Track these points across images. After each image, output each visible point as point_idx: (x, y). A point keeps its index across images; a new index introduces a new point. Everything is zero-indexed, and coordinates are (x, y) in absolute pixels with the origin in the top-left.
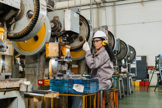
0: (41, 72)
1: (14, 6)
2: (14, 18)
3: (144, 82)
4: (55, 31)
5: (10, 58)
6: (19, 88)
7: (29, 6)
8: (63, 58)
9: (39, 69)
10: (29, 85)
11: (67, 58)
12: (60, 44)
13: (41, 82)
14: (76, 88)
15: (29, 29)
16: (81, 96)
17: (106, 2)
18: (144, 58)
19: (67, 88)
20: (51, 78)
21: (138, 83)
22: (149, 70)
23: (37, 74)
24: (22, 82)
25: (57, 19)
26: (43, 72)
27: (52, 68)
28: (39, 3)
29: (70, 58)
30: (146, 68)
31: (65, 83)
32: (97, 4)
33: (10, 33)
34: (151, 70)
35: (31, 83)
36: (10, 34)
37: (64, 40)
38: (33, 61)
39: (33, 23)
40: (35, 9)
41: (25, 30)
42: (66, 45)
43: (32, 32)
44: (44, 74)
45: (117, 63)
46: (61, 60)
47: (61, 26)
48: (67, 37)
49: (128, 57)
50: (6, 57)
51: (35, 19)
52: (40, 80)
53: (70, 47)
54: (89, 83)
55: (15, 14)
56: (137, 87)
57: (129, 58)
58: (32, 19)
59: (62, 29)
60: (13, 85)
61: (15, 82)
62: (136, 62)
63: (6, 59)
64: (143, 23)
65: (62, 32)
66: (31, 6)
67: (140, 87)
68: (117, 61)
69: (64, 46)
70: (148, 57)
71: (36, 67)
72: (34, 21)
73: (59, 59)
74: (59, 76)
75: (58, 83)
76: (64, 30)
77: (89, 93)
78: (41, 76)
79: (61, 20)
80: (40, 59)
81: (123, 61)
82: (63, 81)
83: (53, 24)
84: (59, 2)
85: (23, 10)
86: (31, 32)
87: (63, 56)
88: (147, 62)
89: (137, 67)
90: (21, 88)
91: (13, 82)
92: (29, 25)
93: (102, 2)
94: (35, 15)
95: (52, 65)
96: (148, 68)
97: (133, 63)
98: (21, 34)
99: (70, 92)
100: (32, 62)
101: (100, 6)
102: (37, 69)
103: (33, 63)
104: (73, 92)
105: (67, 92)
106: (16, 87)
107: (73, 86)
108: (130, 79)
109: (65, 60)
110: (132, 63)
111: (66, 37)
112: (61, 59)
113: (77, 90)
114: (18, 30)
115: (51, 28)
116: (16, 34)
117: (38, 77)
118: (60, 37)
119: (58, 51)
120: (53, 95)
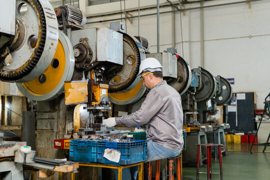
0: (60, 127)
1: (4, 32)
2: (7, 48)
3: (249, 136)
4: (81, 62)
5: (21, 101)
6: (14, 157)
7: (31, 29)
8: (96, 105)
9: (58, 122)
10: (29, 153)
11: (101, 104)
12: (91, 83)
13: (58, 144)
14: (109, 155)
15: (31, 65)
16: (116, 168)
17: (188, 3)
18: (251, 96)
19: (95, 154)
20: (76, 136)
21: (238, 138)
22: (257, 116)
23: (55, 130)
24: (19, 148)
25: (85, 42)
26: (63, 126)
27: (80, 120)
28: (45, 24)
29: (107, 104)
30: (253, 113)
31: (93, 148)
32: (171, 5)
33: (4, 69)
34: (260, 117)
35: (32, 149)
36: (3, 71)
37: (98, 75)
38: (49, 109)
39: (37, 55)
40: (39, 33)
41: (24, 67)
42: (100, 84)
43: (35, 70)
44: (65, 130)
45: (196, 107)
46: (92, 108)
47: (91, 54)
48: (102, 70)
49: (218, 96)
50: (13, 98)
51: (40, 48)
52: (57, 141)
53: (107, 86)
54: (128, 148)
55: (9, 42)
56: (237, 144)
57: (221, 98)
58: (35, 49)
59: (94, 59)
60: (4, 152)
61: (7, 148)
62: (236, 102)
63: (14, 102)
64: (250, 37)
65: (93, 63)
66: (34, 29)
67: (241, 145)
68: (196, 104)
69: (97, 85)
70: (257, 93)
71: (54, 119)
72: (38, 52)
73: (90, 106)
74: (89, 133)
75: (82, 147)
76: (96, 61)
77: (129, 164)
78: (61, 133)
79: (91, 45)
80: (59, 106)
81: (209, 104)
82: (90, 144)
83: (77, 50)
84: (111, 2)
85: (22, 35)
86: (33, 70)
87: (96, 101)
88: (255, 103)
89: (238, 110)
90: (16, 158)
91: (3, 149)
92: (30, 59)
93: (181, 3)
94: (40, 42)
95: (80, 114)
96: (256, 113)
97: (232, 104)
98: (19, 72)
99: (100, 162)
100: (47, 111)
101: (177, 8)
102: (55, 121)
103: (49, 112)
104: (103, 161)
105: (95, 161)
106: (8, 156)
107: (103, 152)
108: (221, 133)
109: (98, 108)
110: (230, 104)
111: (100, 71)
112: (93, 106)
113: (110, 159)
114: (15, 65)
115: (75, 57)
116: (12, 72)
117: (56, 134)
118: (91, 70)
119: (87, 93)
120: (67, 168)
